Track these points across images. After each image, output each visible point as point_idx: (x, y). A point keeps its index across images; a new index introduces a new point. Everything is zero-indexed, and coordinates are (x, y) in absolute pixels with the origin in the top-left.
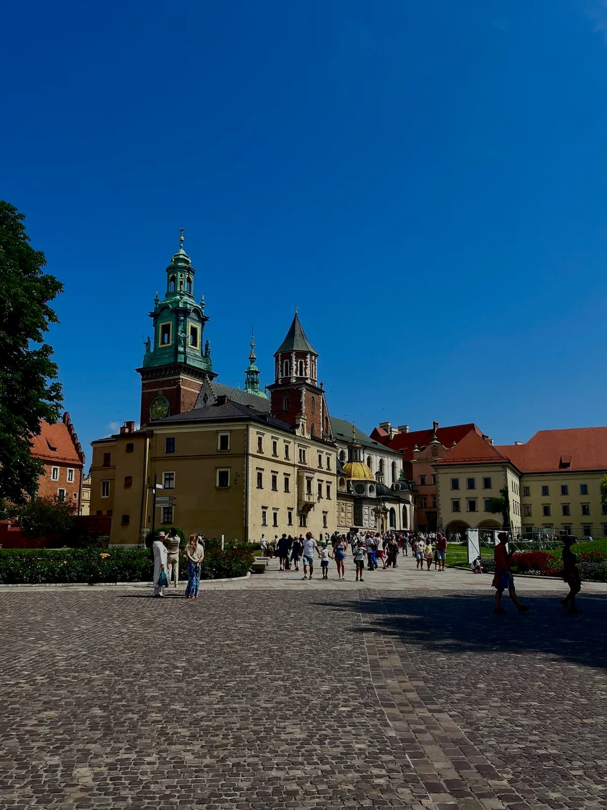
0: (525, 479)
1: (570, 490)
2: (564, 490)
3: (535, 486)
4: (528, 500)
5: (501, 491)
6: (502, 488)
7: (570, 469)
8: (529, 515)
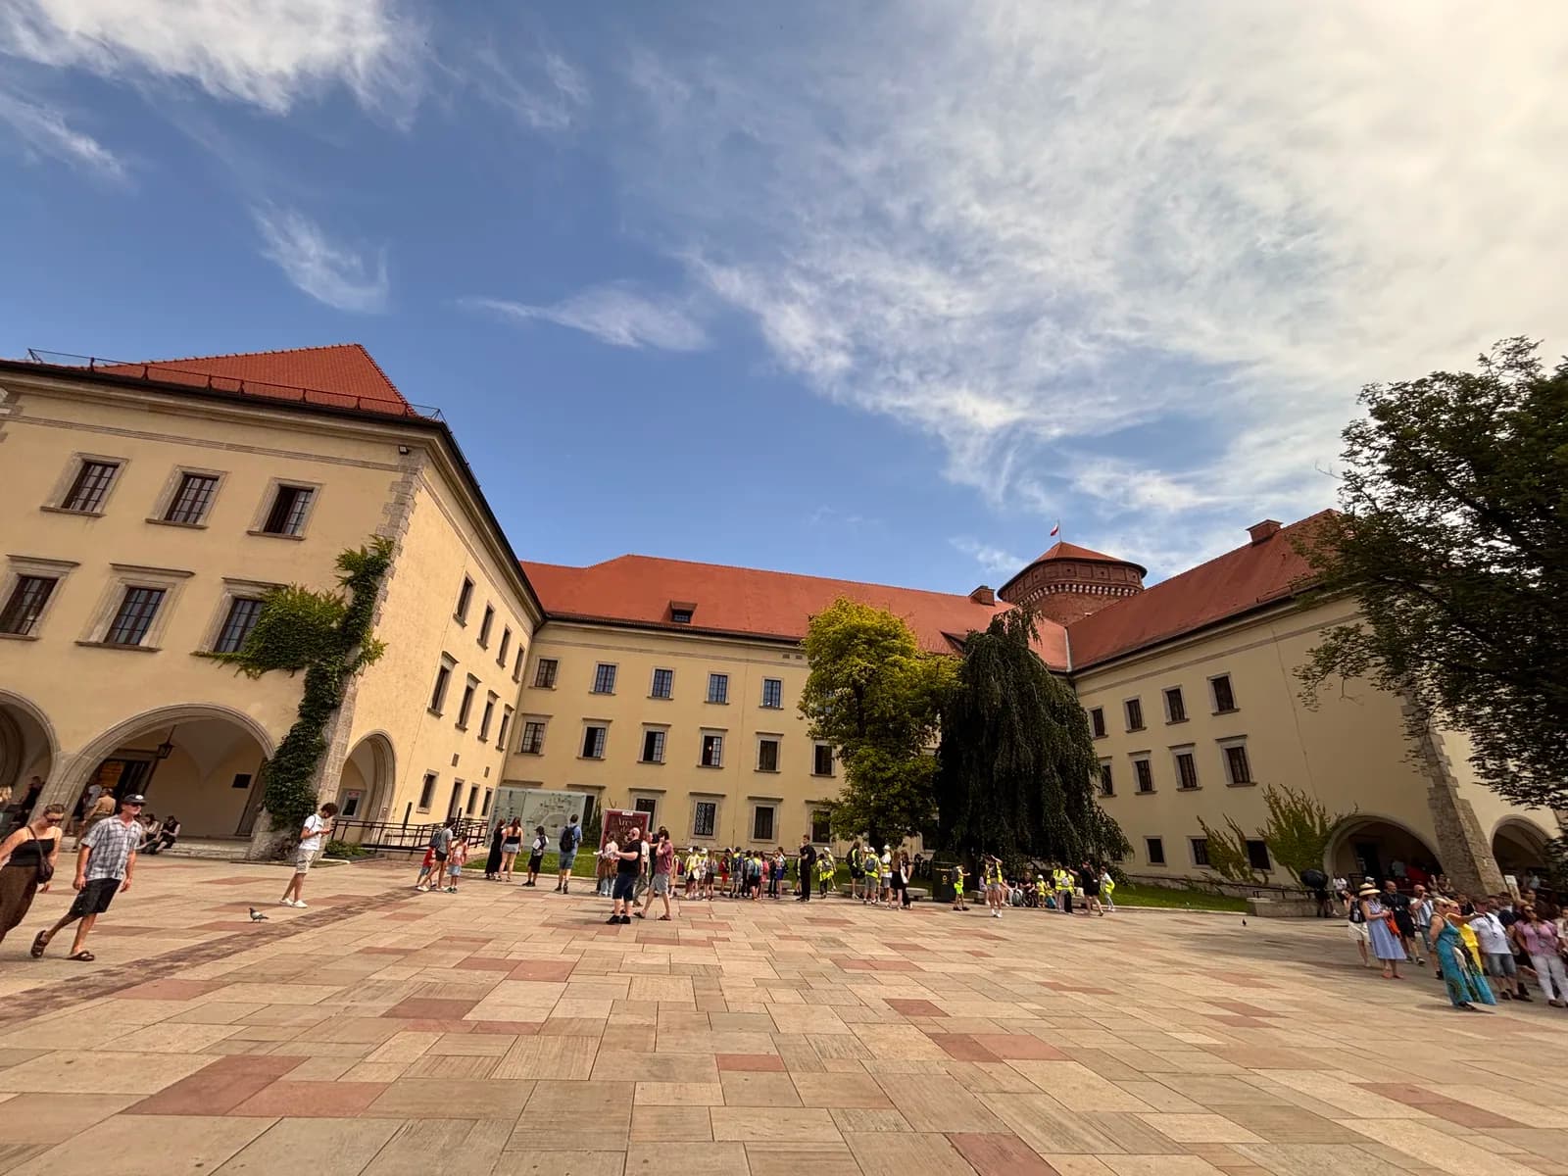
0: (550, 635)
1: (678, 686)
2: (662, 684)
3: (578, 657)
4: (542, 702)
5: (347, 561)
6: (359, 543)
7: (694, 623)
8: (534, 749)
